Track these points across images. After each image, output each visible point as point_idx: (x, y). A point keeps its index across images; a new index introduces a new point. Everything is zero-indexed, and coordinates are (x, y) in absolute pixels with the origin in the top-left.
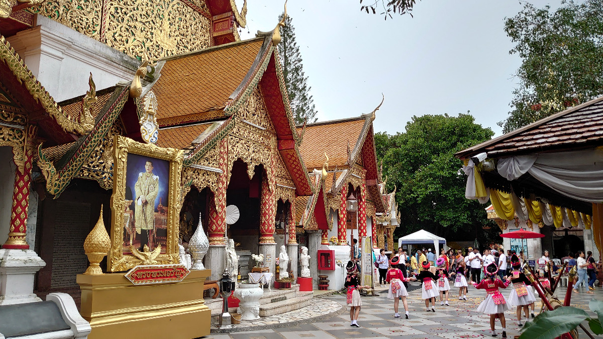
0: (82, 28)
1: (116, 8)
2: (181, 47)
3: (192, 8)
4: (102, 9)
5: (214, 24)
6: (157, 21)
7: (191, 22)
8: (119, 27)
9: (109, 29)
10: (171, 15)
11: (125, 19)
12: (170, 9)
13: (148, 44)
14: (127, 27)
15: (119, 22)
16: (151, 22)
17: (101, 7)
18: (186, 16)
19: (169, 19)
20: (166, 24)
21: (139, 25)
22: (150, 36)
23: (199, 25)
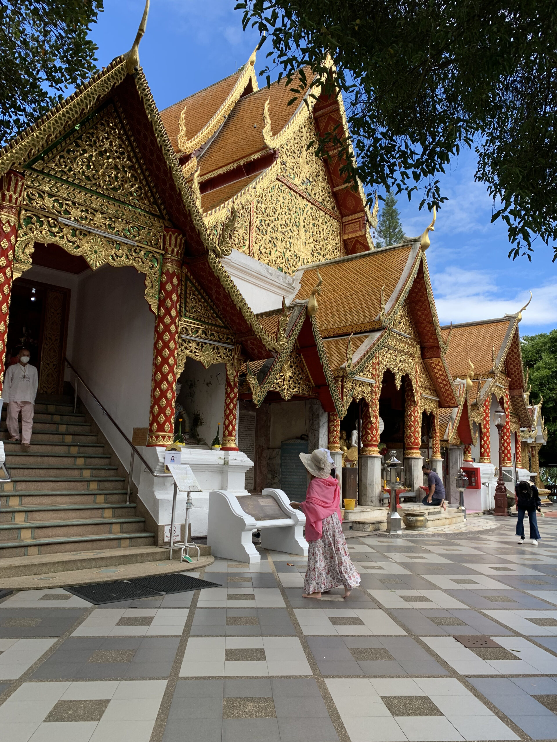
0: (235, 244)
1: (261, 221)
2: (315, 254)
3: (324, 212)
4: (250, 223)
5: (343, 226)
6: (295, 229)
7: (323, 226)
8: (264, 239)
9: (256, 243)
10: (306, 221)
11: (269, 231)
12: (305, 215)
13: (288, 254)
14: (270, 239)
15: (263, 235)
16: (289, 232)
17: (249, 221)
18: (318, 221)
19: (304, 226)
20: (302, 230)
21: (280, 236)
22: (289, 246)
23: (330, 229)
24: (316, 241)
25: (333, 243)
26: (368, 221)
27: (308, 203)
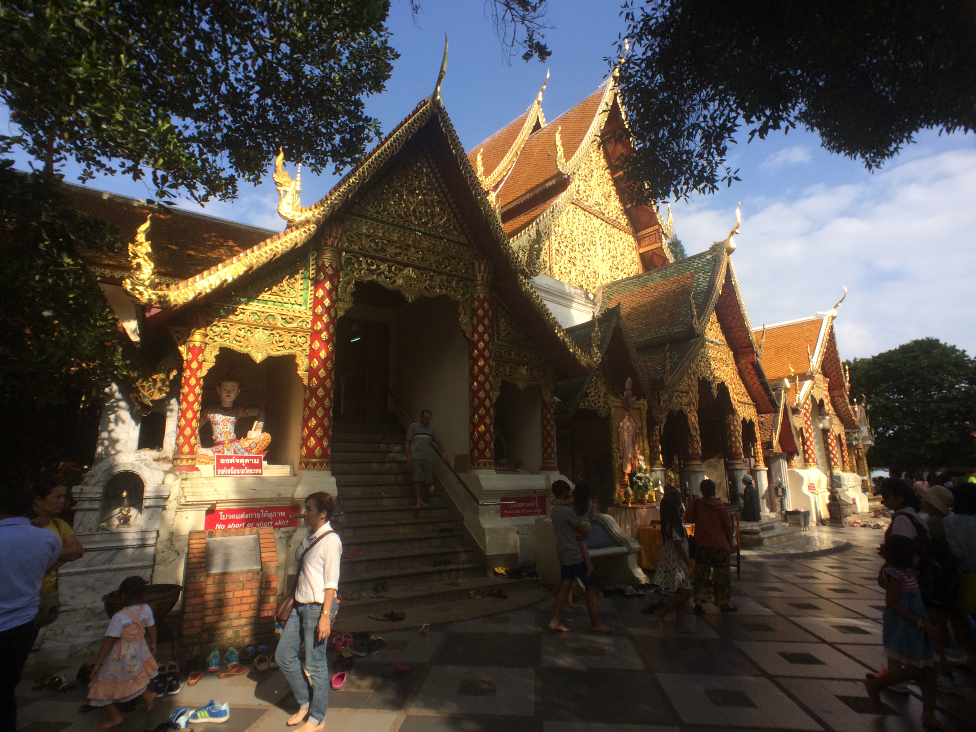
1: (559, 243)
3: (618, 229)
6: (592, 248)
8: (563, 259)
9: (556, 264)
10: (602, 239)
15: (562, 255)
16: (587, 250)
18: (614, 238)
19: (601, 244)
20: (599, 249)
21: (578, 255)
22: (587, 264)
23: (626, 244)
24: (614, 257)
25: (630, 257)
26: (663, 232)
27: (602, 222)
